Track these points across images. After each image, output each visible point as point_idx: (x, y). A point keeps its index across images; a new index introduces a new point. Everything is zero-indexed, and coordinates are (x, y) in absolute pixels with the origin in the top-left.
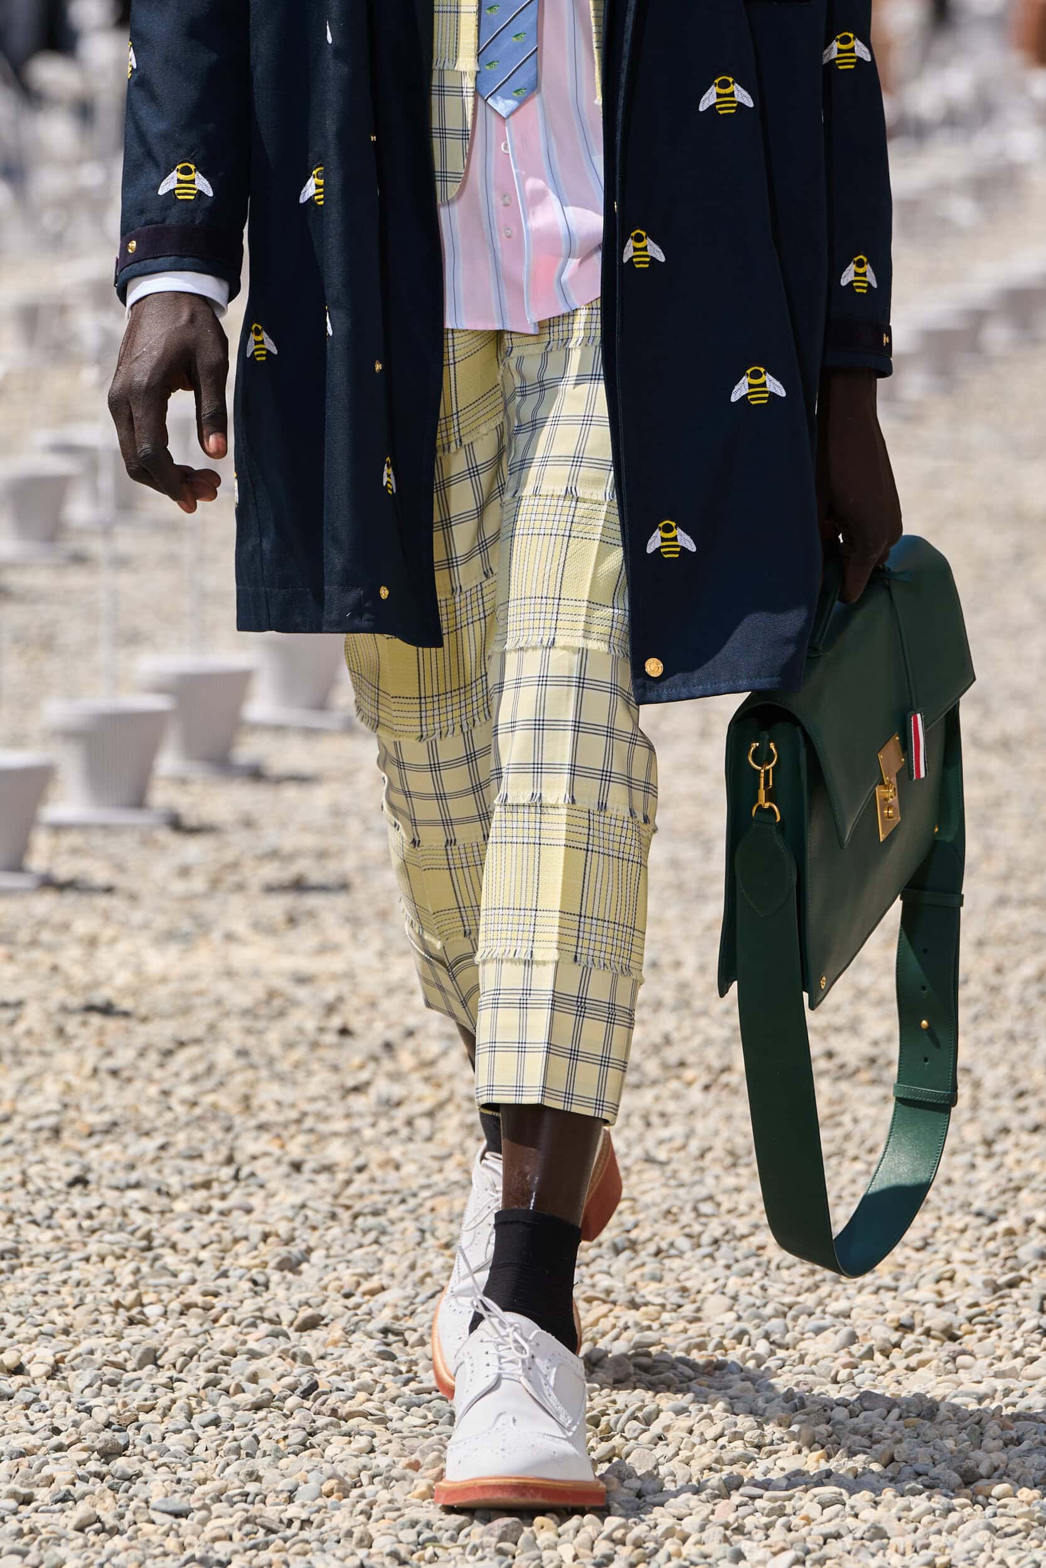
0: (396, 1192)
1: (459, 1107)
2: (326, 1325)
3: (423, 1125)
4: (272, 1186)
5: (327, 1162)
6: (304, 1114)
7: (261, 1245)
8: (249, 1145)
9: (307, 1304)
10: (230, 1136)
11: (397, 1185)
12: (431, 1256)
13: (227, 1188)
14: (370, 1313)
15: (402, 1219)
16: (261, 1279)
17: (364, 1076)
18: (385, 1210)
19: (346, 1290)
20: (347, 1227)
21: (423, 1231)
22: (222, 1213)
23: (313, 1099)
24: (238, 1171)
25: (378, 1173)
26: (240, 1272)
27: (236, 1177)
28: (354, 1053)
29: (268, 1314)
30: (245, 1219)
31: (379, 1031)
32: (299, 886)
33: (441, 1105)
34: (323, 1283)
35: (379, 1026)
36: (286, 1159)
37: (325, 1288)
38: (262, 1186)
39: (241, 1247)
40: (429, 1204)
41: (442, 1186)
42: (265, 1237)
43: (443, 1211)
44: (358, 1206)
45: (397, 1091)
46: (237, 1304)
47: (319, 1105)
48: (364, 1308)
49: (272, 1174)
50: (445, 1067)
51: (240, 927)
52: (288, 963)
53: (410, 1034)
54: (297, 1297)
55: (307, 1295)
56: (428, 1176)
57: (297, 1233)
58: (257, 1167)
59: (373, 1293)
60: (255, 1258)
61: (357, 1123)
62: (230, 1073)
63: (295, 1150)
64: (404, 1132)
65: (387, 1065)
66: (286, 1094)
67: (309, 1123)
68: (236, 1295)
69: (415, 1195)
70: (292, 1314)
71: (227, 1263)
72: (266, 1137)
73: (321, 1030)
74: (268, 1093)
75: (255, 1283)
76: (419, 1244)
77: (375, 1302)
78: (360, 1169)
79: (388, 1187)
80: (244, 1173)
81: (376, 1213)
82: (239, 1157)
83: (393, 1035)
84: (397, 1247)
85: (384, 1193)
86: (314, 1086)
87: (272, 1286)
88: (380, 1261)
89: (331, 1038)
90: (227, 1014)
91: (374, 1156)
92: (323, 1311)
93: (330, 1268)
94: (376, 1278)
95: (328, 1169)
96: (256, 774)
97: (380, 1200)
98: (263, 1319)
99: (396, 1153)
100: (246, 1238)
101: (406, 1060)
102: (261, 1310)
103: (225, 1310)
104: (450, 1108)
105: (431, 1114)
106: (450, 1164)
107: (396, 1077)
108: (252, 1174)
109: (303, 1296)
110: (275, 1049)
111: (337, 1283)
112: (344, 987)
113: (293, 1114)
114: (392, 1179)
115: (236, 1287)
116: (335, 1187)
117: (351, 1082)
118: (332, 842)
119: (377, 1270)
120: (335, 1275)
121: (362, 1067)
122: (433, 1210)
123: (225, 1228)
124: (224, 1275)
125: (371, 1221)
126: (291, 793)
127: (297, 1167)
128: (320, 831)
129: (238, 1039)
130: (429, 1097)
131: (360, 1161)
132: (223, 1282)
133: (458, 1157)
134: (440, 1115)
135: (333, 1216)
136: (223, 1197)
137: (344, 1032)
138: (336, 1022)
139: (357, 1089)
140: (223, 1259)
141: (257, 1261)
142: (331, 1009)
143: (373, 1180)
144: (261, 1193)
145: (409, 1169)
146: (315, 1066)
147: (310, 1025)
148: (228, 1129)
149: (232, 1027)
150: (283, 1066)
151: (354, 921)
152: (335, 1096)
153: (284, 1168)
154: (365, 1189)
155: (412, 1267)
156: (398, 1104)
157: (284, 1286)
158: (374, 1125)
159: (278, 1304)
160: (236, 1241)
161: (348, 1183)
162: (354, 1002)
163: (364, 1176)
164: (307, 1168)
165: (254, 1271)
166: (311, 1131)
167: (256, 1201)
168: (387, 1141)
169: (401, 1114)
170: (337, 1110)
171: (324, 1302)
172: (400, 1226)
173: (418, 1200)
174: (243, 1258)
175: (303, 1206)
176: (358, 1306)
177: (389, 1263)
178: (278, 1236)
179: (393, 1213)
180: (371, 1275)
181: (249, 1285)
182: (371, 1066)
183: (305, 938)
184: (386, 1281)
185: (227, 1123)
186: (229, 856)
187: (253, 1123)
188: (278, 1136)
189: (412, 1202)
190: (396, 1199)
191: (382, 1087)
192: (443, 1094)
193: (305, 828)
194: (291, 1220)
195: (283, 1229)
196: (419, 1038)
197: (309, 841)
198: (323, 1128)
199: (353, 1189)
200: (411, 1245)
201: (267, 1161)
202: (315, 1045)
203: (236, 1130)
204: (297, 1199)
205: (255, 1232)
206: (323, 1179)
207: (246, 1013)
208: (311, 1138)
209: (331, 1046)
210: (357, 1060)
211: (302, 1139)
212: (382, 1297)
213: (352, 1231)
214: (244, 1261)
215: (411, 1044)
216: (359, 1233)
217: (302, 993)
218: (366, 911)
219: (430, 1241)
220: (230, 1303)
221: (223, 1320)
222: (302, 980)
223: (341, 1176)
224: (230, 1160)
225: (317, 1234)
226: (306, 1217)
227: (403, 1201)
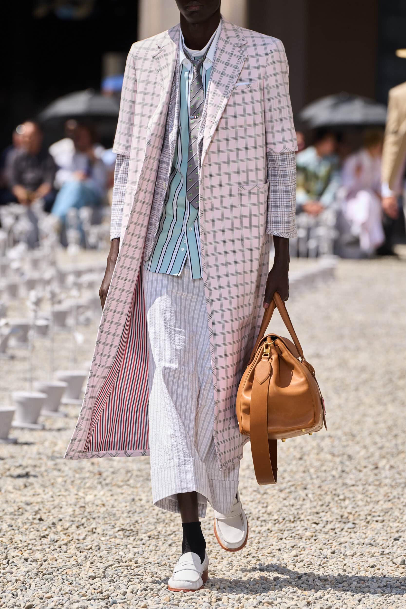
0: (56, 568)
1: (75, 542)
2: (34, 607)
3: (64, 547)
4: (19, 566)
5: (35, 558)
6: (29, 544)
7: (15, 584)
8: (12, 553)
9: (29, 601)
10: (6, 550)
11: (56, 566)
12: (66, 587)
13: (5, 566)
14: (47, 604)
15: (57, 576)
16: (15, 593)
17: (46, 533)
18: (53, 573)
19: (40, 597)
20: (41, 578)
21: (64, 579)
22: (3, 574)
23: (31, 540)
24: (9, 561)
25: (50, 562)
26: (9, 591)
27: (8, 563)
28: (43, 526)
29: (17, 604)
30: (11, 575)
31: (51, 520)
32: (27, 475)
33: (69, 542)
34: (33, 595)
35: (51, 517)
36: (23, 557)
37: (34, 596)
38: (16, 566)
39: (9, 584)
40: (65, 571)
41: (70, 566)
42: (17, 581)
43: (70, 573)
44: (45, 571)
45: (56, 537)
46: (8, 601)
47: (33, 541)
48: (46, 602)
49: (18, 562)
50: (70, 530)
51: (10, 488)
52: (24, 499)
53: (61, 520)
54: (26, 599)
55: (29, 598)
56: (66, 563)
57: (26, 580)
58: (14, 560)
59: (49, 598)
60: (13, 587)
61: (44, 547)
62: (7, 532)
63: (26, 555)
64: (58, 550)
65: (53, 529)
66: (24, 538)
67: (30, 546)
68: (8, 598)
69: (61, 569)
70: (24, 604)
71: (5, 588)
72: (17, 551)
73: (34, 519)
74: (18, 538)
75: (13, 595)
76: (62, 583)
77: (49, 601)
78: (45, 561)
79: (53, 566)
80: (10, 562)
81: (49, 574)
82: (9, 557)
83: (55, 521)
84: (56, 584)
85: (52, 568)
86: (32, 536)
87: (18, 595)
88: (51, 588)
89: (37, 521)
90: (6, 514)
91: (49, 556)
92: (34, 603)
93: (36, 590)
94: (49, 593)
95: (36, 560)
96: (15, 442)
97: (50, 570)
98: (16, 606)
99: (56, 556)
100: (11, 581)
101: (59, 528)
102: (15, 603)
103: (4, 603)
104: (72, 542)
105: (66, 544)
106: (72, 559)
107: (56, 533)
108: (13, 562)
109: (27, 599)
110: (20, 525)
111: (38, 595)
112: (41, 506)
113: (25, 544)
114: (55, 564)
115: (8, 596)
116: (37, 566)
117: (42, 535)
118: (38, 463)
119: (50, 591)
120: (37, 592)
121: (46, 530)
122: (67, 573)
123: (4, 578)
124: (4, 592)
125: (48, 576)
126: (25, 447)
127: (26, 560)
128: (34, 459)
129: (9, 522)
130: (66, 539)
131: (45, 558)
132: (3, 594)
133: (74, 557)
134: (69, 545)
135: (37, 575)
136: (4, 569)
137: (41, 519)
138: (38, 516)
139: (44, 537)
140: (4, 587)
141: (14, 588)
142: (36, 513)
143: (49, 564)
144: (16, 568)
145: (60, 561)
146: (32, 530)
147: (30, 518)
148: (6, 549)
149: (7, 518)
150: (22, 530)
151: (44, 486)
152: (38, 539)
153: (23, 560)
154: (47, 567)
155: (60, 590)
156: (57, 541)
157: (22, 595)
158: (49, 548)
159: (20, 601)
160: (8, 582)
161: (41, 565)
162: (44, 511)
163: (46, 563)
164: (29, 560)
165: (13, 591)
166: (31, 549)
167: (14, 570)
168: (53, 552)
169: (57, 544)
170: (39, 543)
171: (34, 601)
172: (57, 578)
173: (62, 570)
174: (10, 587)
175: (28, 572)
176: (44, 602)
177: (54, 589)
178: (20, 581)
179: (55, 574)
180: (48, 592)
181: (12, 595)
182: (49, 530)
183: (29, 492)
184: (53, 594)
185: (5, 547)
186: (7, 466)
187: (13, 546)
188: (21, 551)
189: (60, 570)
190: (56, 570)
191: (52, 536)
192: (70, 538)
193: (30, 458)
194: (25, 576)
195: (22, 578)
196: (63, 521)
197: (30, 462)
198: (34, 548)
199: (42, 567)
200: (60, 584)
201: (17, 558)
202: (32, 523)
203: (8, 549)
204: (26, 570)
205: (14, 579)
206: (34, 564)
207: (11, 513)
208: (31, 551)
209: (36, 524)
210: (44, 528)
211: (28, 551)
212: (52, 599)
213: (42, 579)
214: (10, 588)
215: (60, 523)
216: (45, 580)
217: (28, 508)
218: (48, 484)
219: (66, 582)
220: (6, 601)
221: (4, 606)
222: (28, 504)
223: (39, 563)
224: (6, 558)
225: (32, 580)
226: (29, 575)
227: (58, 570)
